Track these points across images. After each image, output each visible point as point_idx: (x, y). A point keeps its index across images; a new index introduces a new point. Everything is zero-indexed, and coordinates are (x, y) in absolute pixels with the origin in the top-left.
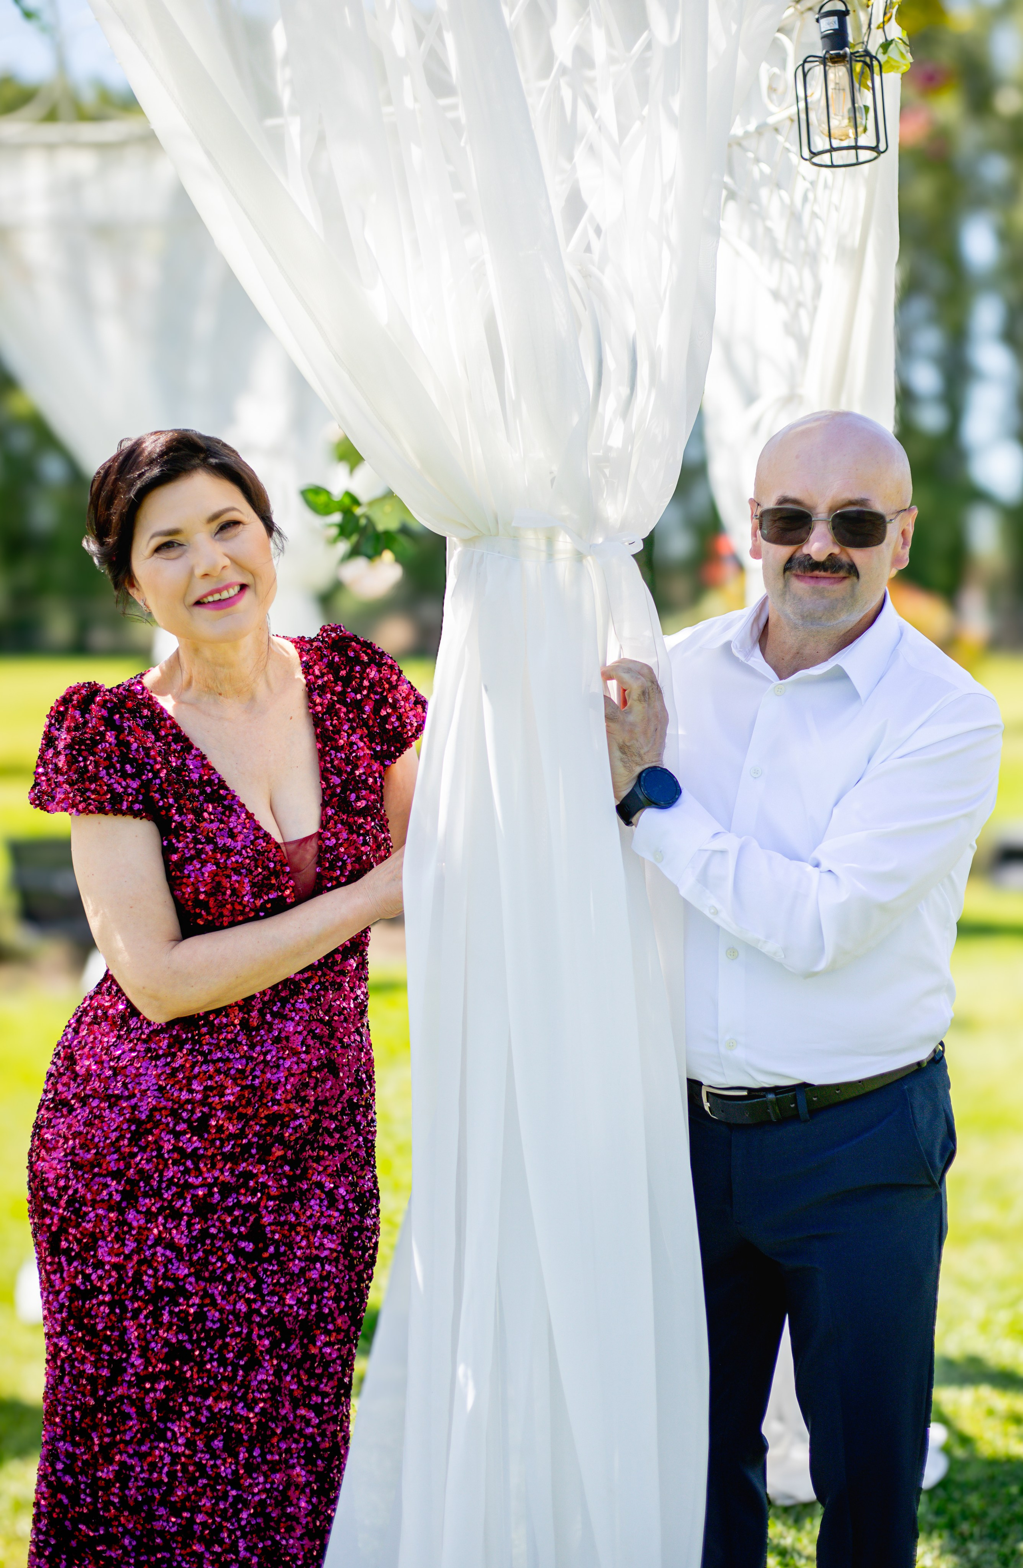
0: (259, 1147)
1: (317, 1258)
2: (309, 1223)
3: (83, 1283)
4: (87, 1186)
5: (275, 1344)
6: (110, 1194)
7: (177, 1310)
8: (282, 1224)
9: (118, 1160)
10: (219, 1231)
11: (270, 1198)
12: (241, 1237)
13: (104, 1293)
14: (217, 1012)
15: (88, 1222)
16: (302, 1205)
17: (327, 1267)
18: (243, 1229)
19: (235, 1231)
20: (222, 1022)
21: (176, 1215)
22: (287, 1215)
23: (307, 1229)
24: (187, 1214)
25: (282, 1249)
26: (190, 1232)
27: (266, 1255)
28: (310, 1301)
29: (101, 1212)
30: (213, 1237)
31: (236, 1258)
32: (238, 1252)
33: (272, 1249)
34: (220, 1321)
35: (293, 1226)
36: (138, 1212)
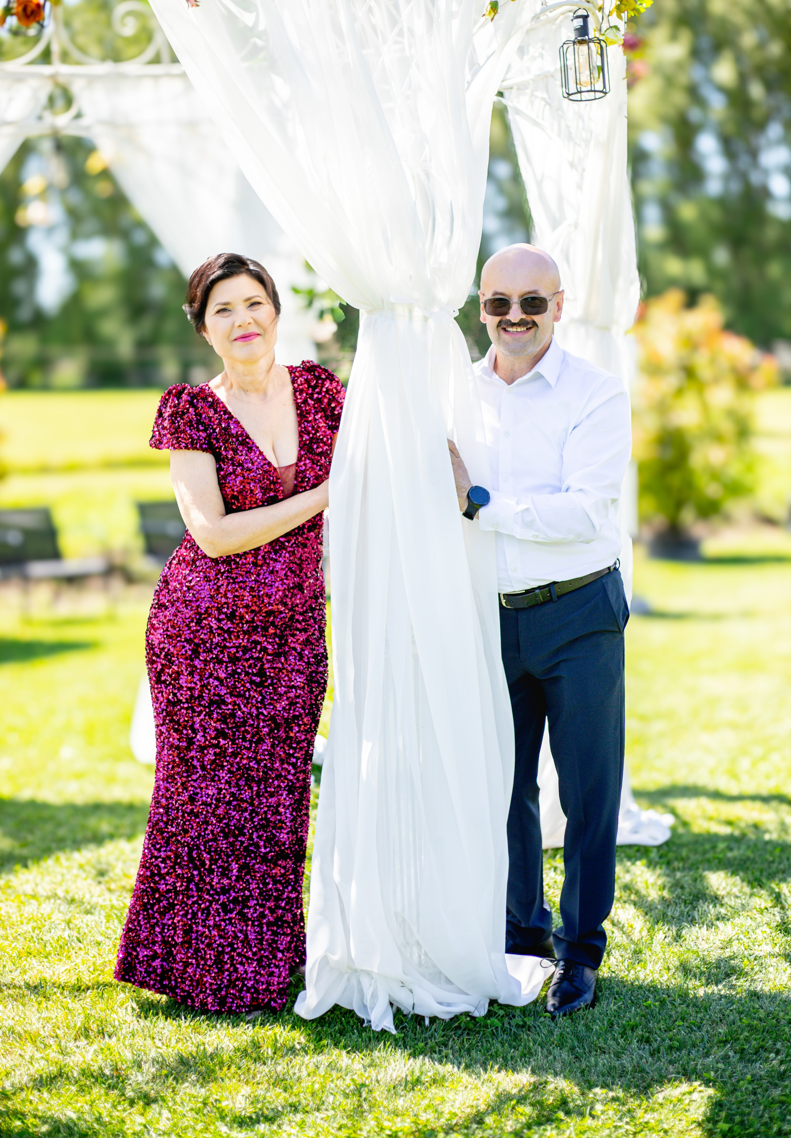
0: (262, 628)
1: (293, 687)
2: (289, 668)
3: (173, 698)
4: (174, 647)
5: (271, 731)
6: (186, 651)
7: (221, 712)
8: (275, 668)
9: (190, 634)
10: (242, 671)
11: (268, 655)
12: (254, 674)
13: (184, 703)
15: (175, 666)
16: (286, 659)
17: (298, 691)
18: (254, 670)
19: (250, 671)
21: (220, 662)
22: (278, 663)
23: (288, 671)
24: (226, 662)
25: (275, 681)
26: (227, 671)
27: (266, 684)
28: (290, 709)
29: (181, 660)
30: (240, 674)
31: (251, 685)
32: (252, 682)
33: (269, 681)
34: (243, 718)
35: (280, 670)
36: (200, 660)
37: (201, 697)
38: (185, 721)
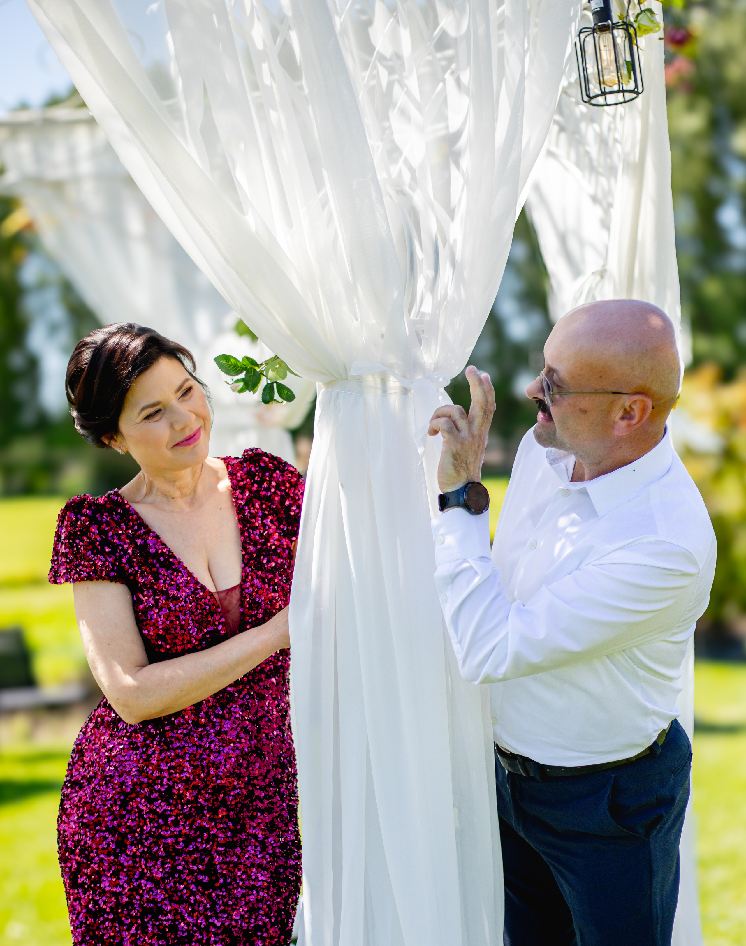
0: (209, 809)
1: (253, 887)
2: (247, 862)
3: (93, 906)
4: (93, 838)
6: (108, 844)
7: (157, 923)
8: (228, 863)
9: (112, 820)
10: (184, 868)
11: (219, 845)
12: (200, 872)
13: (108, 913)
14: (176, 715)
15: (95, 864)
16: (242, 850)
17: (261, 893)
18: (200, 867)
19: (195, 868)
20: (180, 722)
21: (154, 857)
22: (232, 856)
23: (246, 867)
24: (161, 857)
25: (229, 880)
26: (164, 869)
27: (218, 885)
28: (250, 918)
29: (102, 856)
30: (181, 872)
31: (197, 886)
32: (198, 883)
33: (221, 880)
34: (187, 931)
35: (236, 865)
36: (128, 856)
37: (130, 904)
38: (110, 937)
